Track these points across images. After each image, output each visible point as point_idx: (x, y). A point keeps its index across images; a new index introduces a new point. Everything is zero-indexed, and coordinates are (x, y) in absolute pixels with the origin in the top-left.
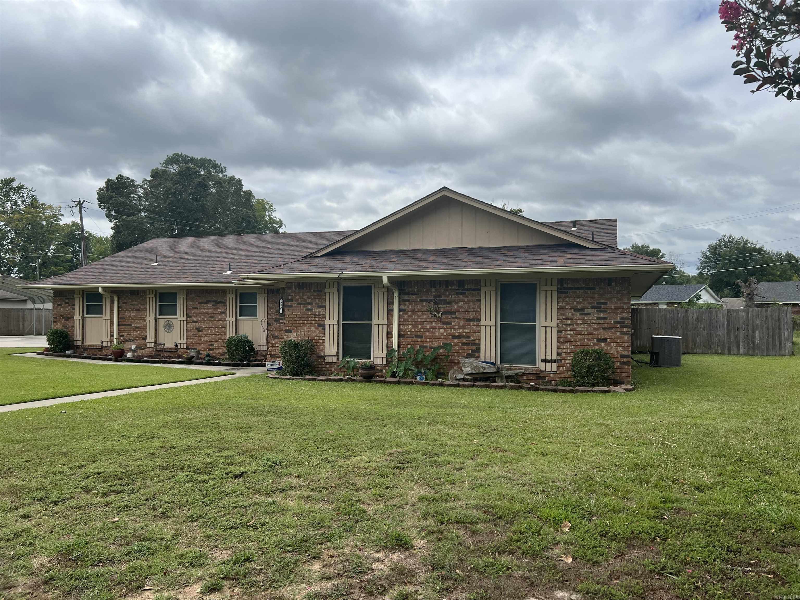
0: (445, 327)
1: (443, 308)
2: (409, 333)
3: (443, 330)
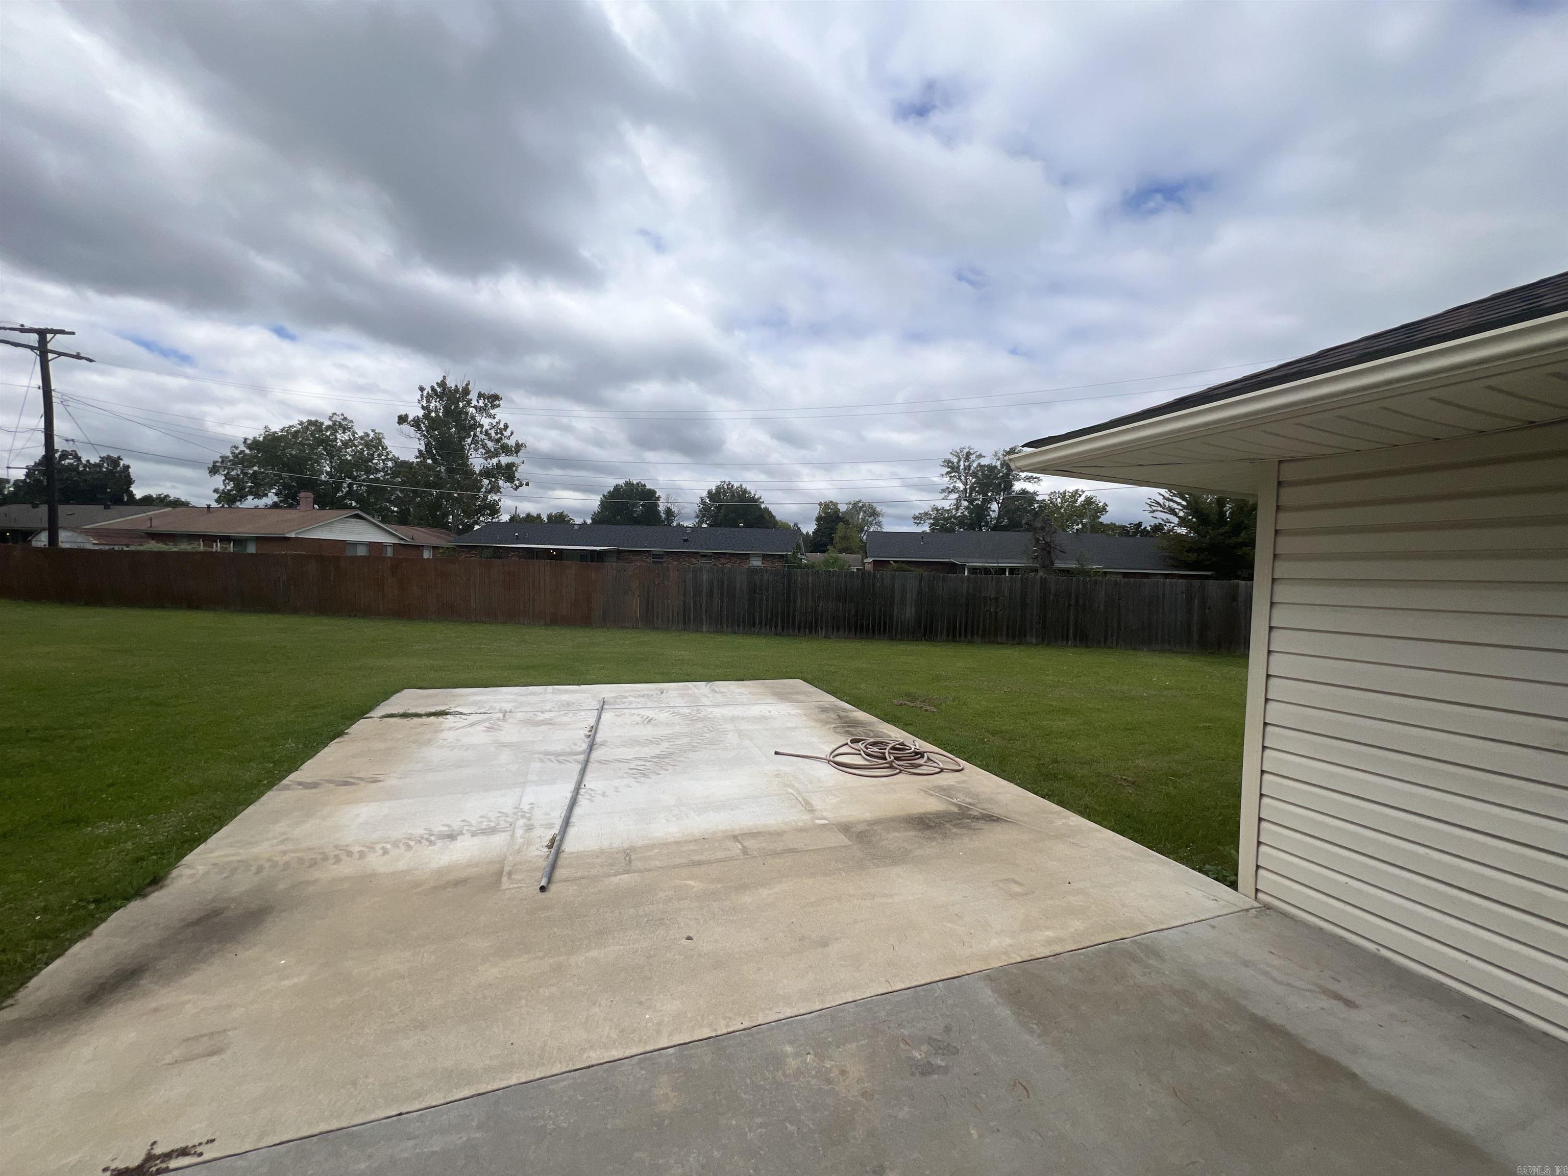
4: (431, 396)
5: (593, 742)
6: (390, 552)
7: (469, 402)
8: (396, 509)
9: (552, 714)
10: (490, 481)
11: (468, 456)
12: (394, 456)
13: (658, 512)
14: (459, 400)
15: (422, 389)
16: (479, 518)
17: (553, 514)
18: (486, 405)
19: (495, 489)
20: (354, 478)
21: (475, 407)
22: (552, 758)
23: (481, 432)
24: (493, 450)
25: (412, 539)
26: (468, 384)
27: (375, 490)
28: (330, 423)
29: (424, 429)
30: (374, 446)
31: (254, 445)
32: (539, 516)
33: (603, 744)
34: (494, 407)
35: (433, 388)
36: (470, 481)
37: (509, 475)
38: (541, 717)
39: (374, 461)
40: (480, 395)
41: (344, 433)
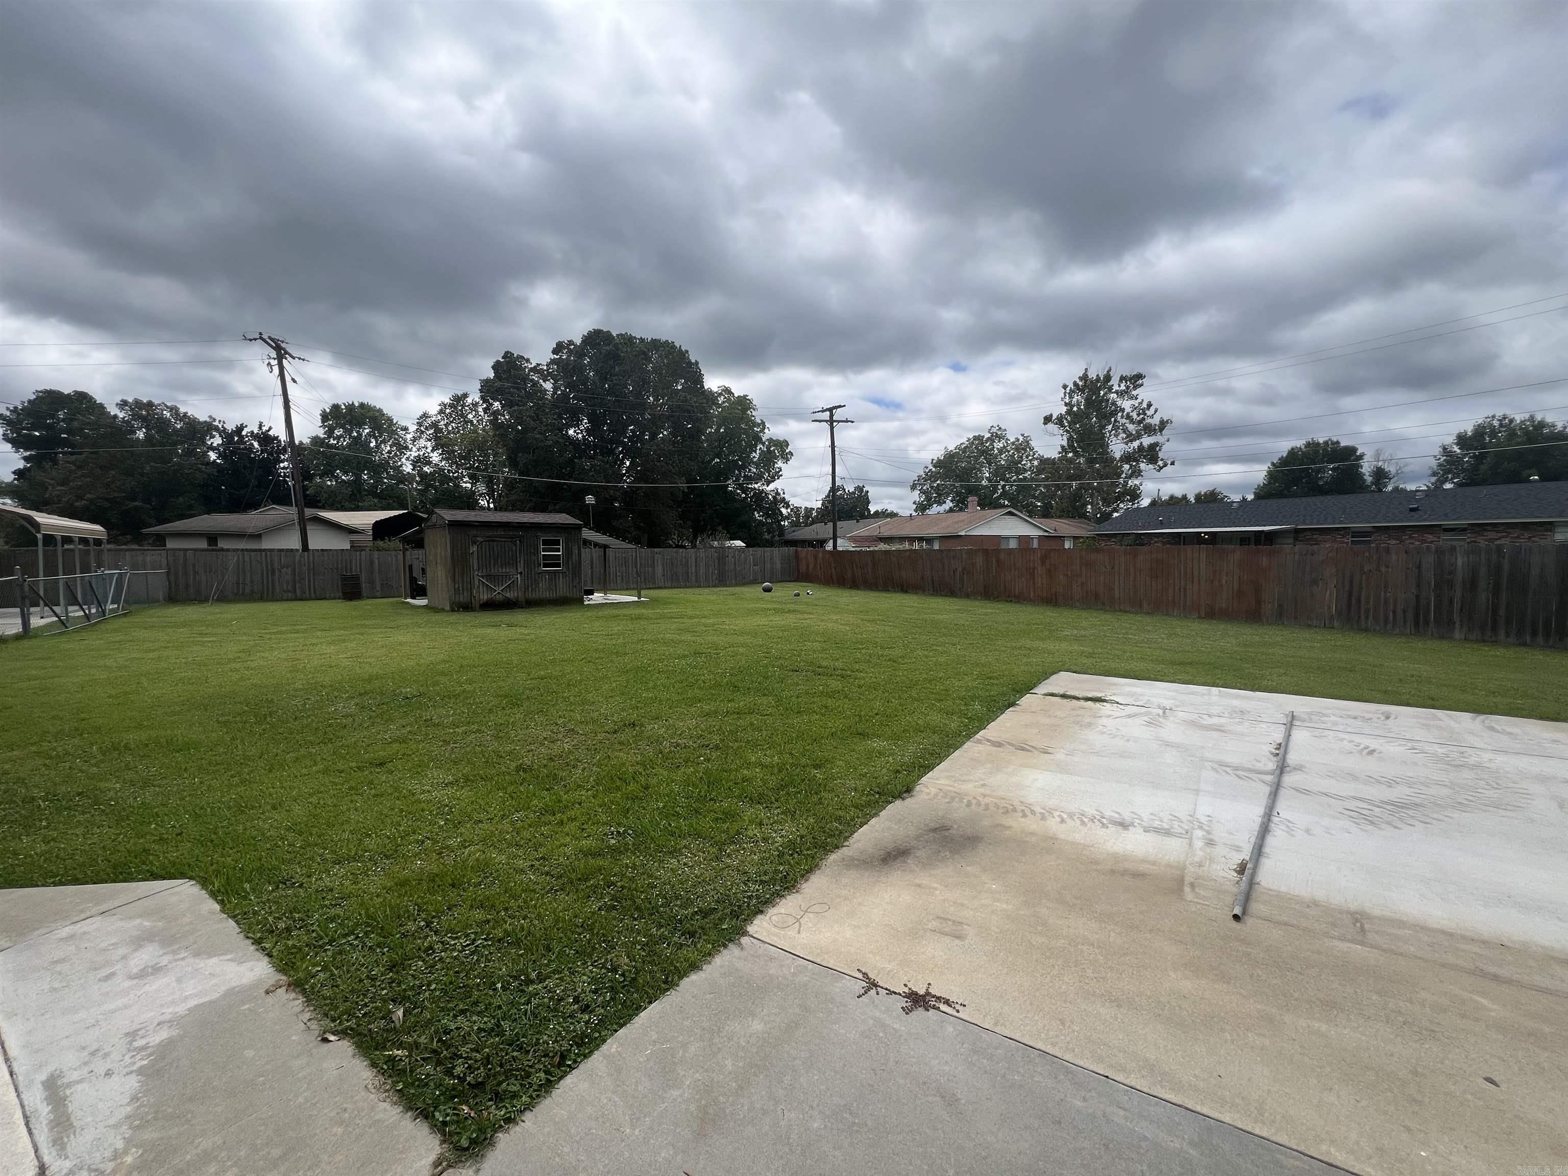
4: (1073, 392)
5: (1283, 764)
6: (1035, 544)
7: (1110, 389)
8: (1039, 504)
9: (1223, 720)
10: (1131, 466)
11: (1108, 444)
12: (1039, 455)
13: (1360, 476)
14: (1100, 389)
15: (1065, 387)
16: (1118, 505)
17: (1202, 493)
18: (1128, 387)
19: (1137, 473)
20: (1007, 480)
21: (1117, 392)
22: (1228, 770)
23: (1122, 417)
24: (1134, 433)
25: (1055, 530)
26: (1110, 369)
27: (1024, 489)
28: (989, 435)
29: (1066, 424)
30: (1023, 449)
31: (938, 464)
32: (1184, 497)
33: (1299, 768)
34: (1135, 388)
35: (1075, 384)
36: (1110, 468)
37: (1152, 456)
38: (1209, 721)
39: (1023, 463)
40: (1122, 379)
41: (999, 442)
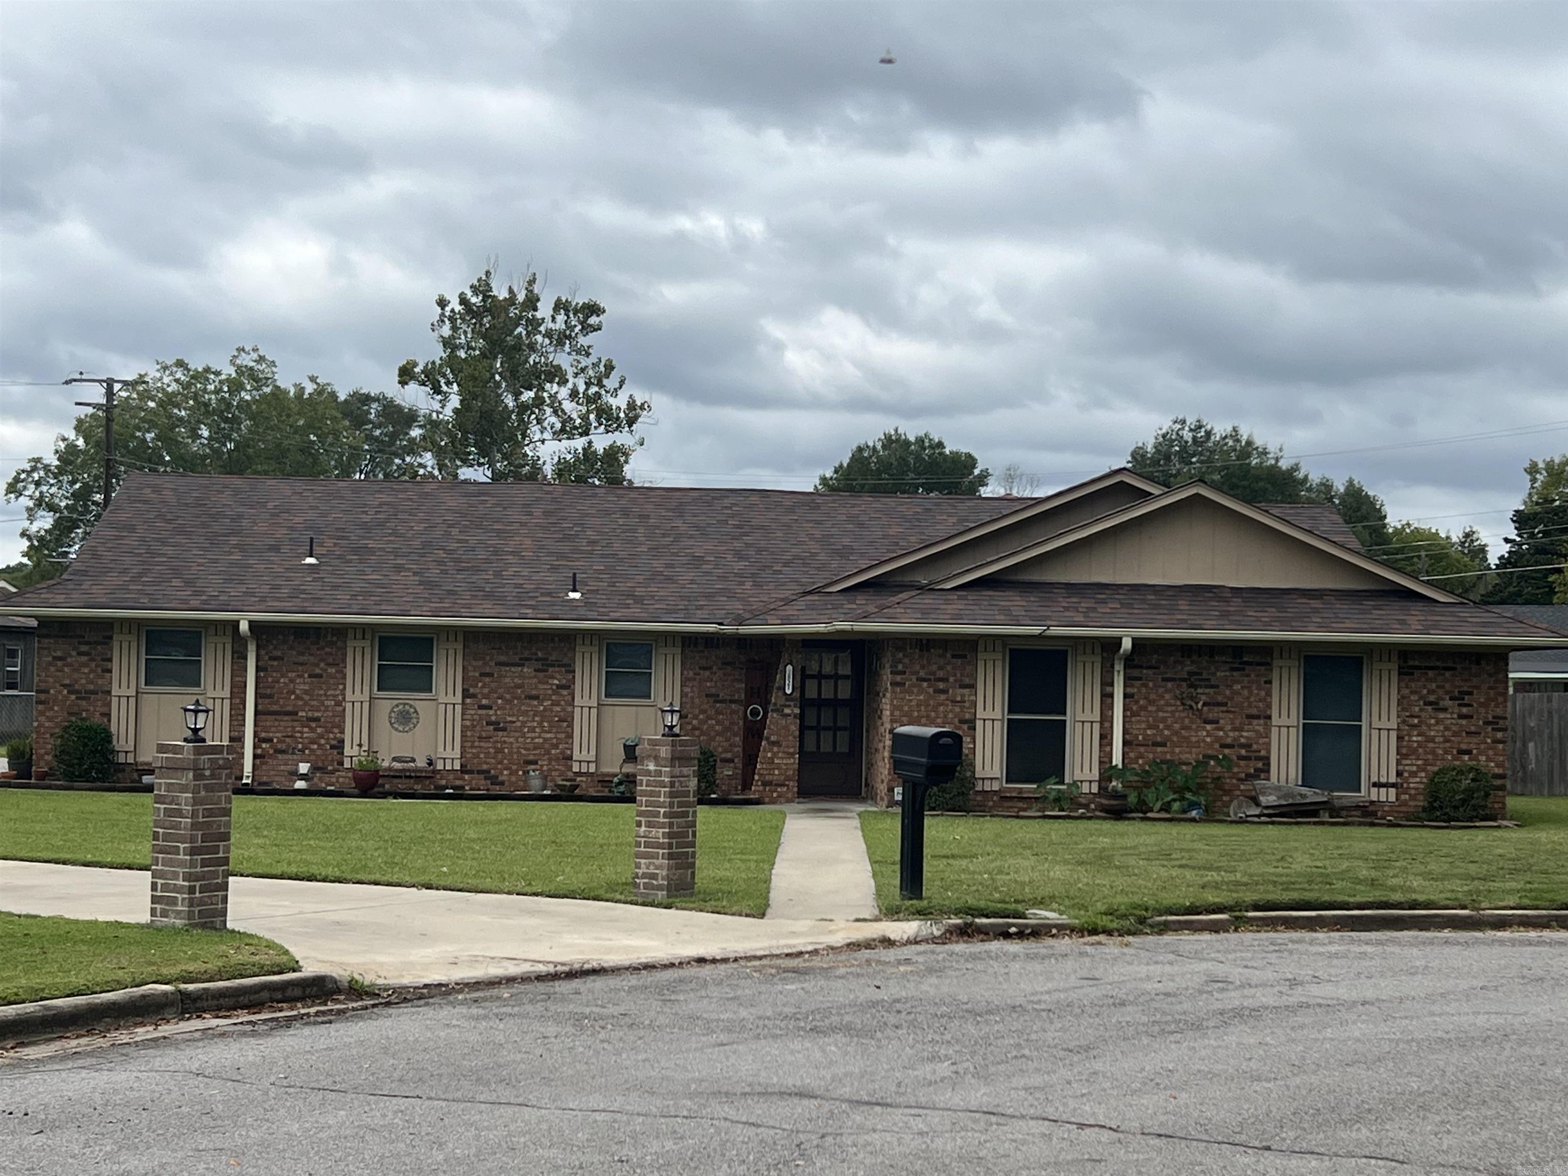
0: (1208, 727)
1: (1204, 694)
2: (1140, 738)
3: (1205, 733)
4: (459, 316)
7: (535, 325)
14: (514, 320)
15: (441, 303)
18: (571, 327)
21: (549, 335)
24: (577, 419)
26: (534, 286)
34: (587, 329)
35: (463, 300)
40: (560, 306)
